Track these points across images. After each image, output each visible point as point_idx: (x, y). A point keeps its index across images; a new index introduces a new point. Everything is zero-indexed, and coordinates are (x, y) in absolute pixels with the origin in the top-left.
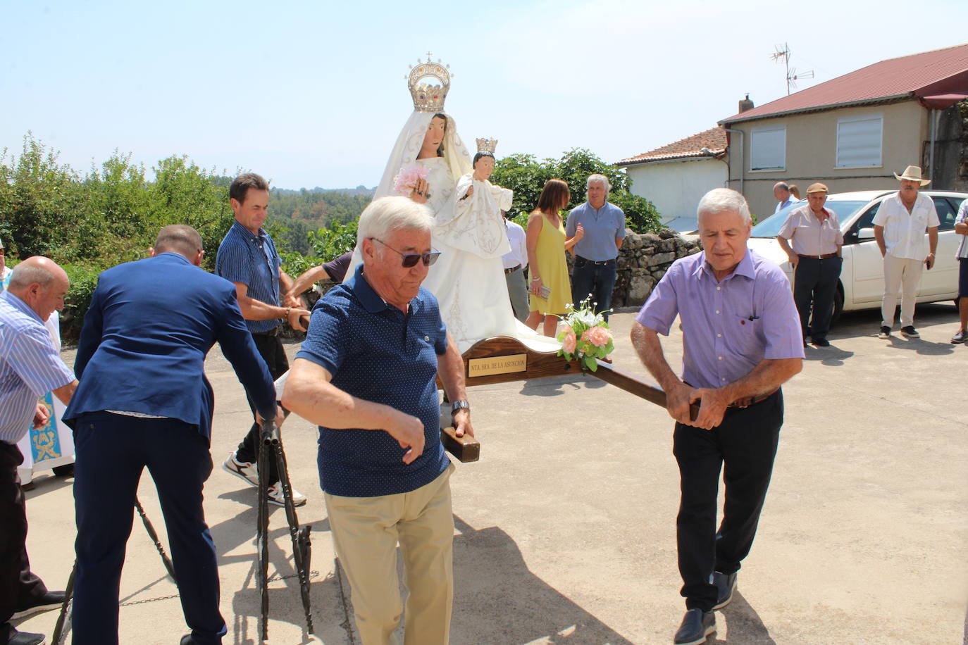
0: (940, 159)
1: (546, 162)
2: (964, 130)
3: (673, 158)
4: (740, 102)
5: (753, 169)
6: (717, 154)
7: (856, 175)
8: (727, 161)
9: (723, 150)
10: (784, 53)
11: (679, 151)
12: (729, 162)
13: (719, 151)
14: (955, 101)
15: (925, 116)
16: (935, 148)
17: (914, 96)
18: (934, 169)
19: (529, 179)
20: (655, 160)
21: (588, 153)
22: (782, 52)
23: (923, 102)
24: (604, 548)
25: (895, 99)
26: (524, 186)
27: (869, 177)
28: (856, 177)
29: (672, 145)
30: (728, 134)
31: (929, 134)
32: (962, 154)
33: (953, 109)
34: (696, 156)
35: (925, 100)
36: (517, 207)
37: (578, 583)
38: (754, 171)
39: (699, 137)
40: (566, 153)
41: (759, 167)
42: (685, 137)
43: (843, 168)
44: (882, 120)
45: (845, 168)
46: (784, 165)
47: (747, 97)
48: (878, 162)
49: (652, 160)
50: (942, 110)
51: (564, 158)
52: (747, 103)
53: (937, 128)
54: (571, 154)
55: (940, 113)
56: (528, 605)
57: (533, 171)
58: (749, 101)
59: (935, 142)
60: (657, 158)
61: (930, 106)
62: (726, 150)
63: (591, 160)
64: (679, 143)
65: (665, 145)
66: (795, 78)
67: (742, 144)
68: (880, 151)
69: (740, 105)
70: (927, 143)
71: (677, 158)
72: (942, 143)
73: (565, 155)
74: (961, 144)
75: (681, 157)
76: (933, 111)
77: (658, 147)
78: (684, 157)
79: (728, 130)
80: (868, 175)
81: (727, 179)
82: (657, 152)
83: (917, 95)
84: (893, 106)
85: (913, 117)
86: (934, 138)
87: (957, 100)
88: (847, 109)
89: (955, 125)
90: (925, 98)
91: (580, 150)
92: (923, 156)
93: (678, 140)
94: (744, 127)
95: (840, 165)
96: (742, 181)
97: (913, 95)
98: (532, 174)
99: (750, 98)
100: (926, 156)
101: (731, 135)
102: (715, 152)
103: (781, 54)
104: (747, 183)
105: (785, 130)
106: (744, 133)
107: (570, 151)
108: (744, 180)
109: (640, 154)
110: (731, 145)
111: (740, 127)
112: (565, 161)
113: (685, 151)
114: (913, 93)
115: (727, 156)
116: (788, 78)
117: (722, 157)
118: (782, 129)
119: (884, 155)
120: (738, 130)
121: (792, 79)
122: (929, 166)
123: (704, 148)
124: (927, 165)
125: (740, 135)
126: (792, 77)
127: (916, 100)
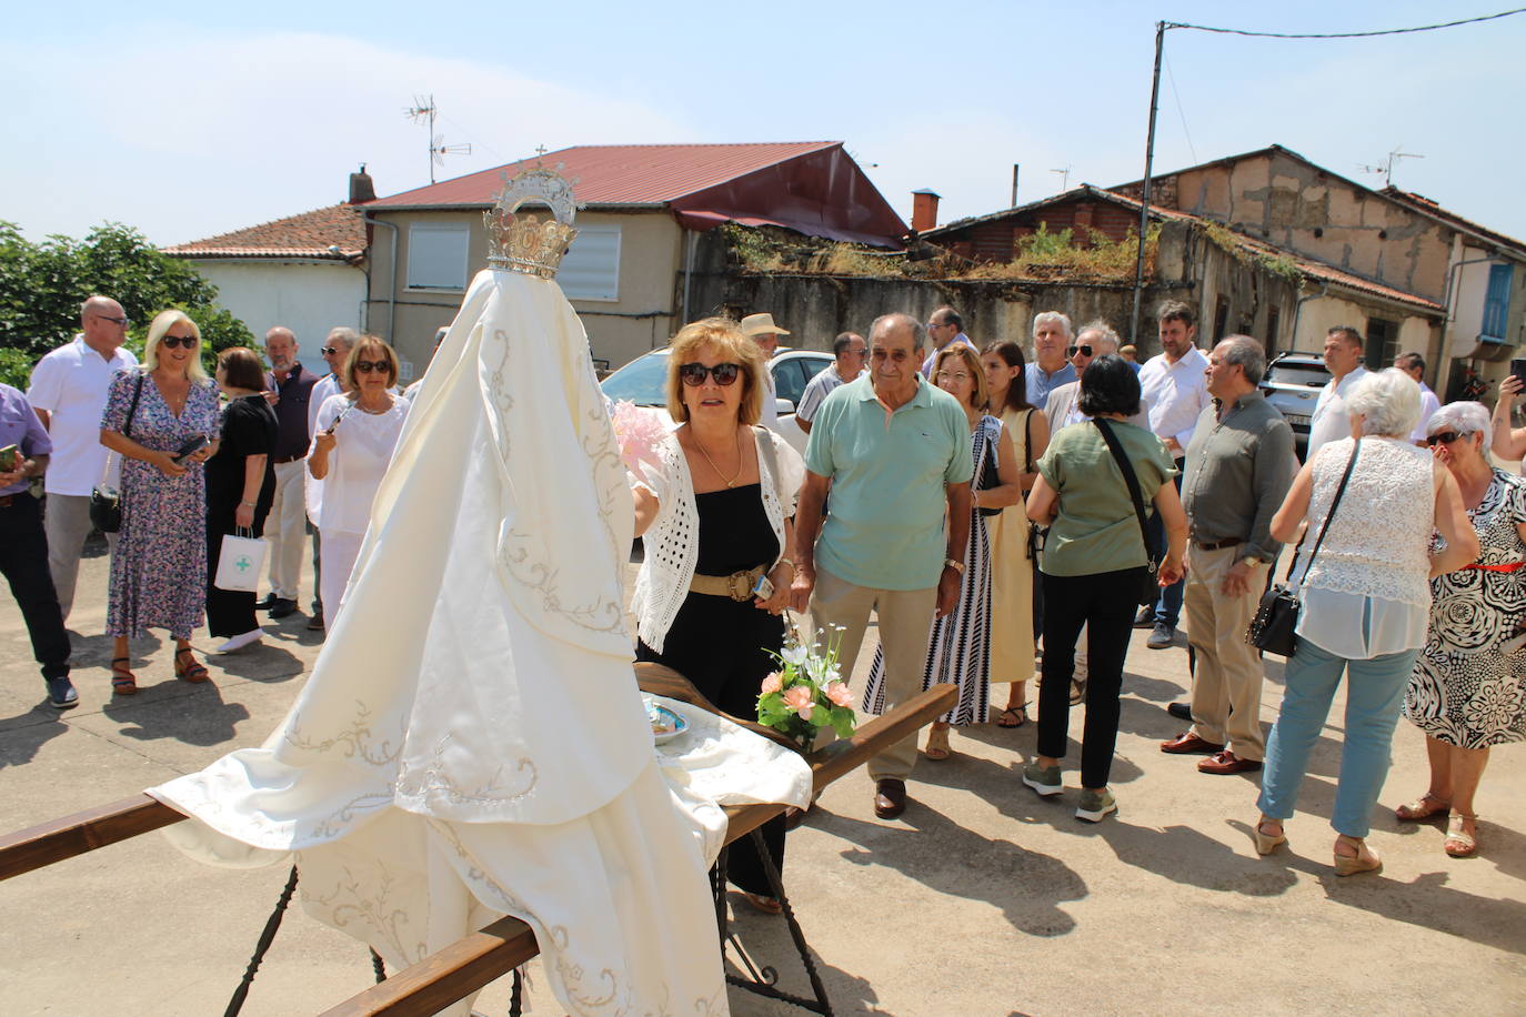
0: (697, 298)
1: (52, 240)
2: (729, 262)
3: (267, 256)
4: (353, 176)
5: (411, 287)
6: (351, 257)
8: (366, 270)
9: (360, 252)
10: (427, 110)
12: (370, 271)
13: (352, 253)
14: (718, 223)
15: (679, 239)
16: (691, 282)
17: (670, 209)
18: (689, 311)
19: (25, 269)
20: (231, 256)
21: (134, 235)
22: (424, 108)
23: (679, 219)
25: (642, 208)
26: (16, 281)
27: (599, 314)
29: (243, 232)
30: (370, 229)
31: (683, 261)
32: (727, 295)
33: (716, 232)
34: (312, 256)
35: (682, 215)
36: (7, 320)
38: (412, 290)
39: (289, 225)
40: (96, 229)
41: (421, 285)
42: (263, 221)
44: (620, 235)
47: (363, 169)
48: (613, 295)
49: (225, 256)
50: (701, 232)
51: (90, 239)
52: (362, 181)
53: (694, 256)
54: (104, 233)
55: (697, 235)
57: (32, 256)
58: (367, 176)
59: (692, 275)
60: (234, 252)
61: (686, 225)
62: (364, 251)
63: (137, 247)
64: (254, 229)
65: (231, 230)
66: (443, 151)
67: (394, 245)
68: (616, 278)
70: (680, 274)
71: (274, 256)
72: (701, 277)
73: (94, 233)
74: (725, 282)
75: (282, 256)
76: (690, 232)
77: (220, 233)
78: (289, 256)
79: (370, 221)
80: (597, 311)
81: (365, 299)
82: (220, 241)
83: (673, 207)
84: (638, 218)
85: (664, 235)
86: (690, 268)
87: (721, 222)
89: (718, 253)
90: (684, 212)
91: (117, 228)
92: (676, 291)
93: (252, 225)
94: (400, 220)
96: (392, 304)
97: (668, 206)
98: (28, 260)
100: (679, 292)
101: (376, 232)
102: (348, 254)
103: (422, 111)
104: (398, 305)
105: (468, 232)
106: (398, 229)
107: (102, 226)
108: (395, 302)
109: (187, 242)
110: (374, 246)
111: (390, 219)
112: (91, 245)
113: (268, 244)
114: (668, 204)
115: (367, 263)
116: (433, 150)
117: (361, 262)
118: (465, 230)
119: (620, 286)
120: (389, 223)
121: (439, 152)
122: (682, 307)
123: (332, 247)
124: (681, 304)
125: (390, 230)
126: (439, 149)
127: (670, 213)
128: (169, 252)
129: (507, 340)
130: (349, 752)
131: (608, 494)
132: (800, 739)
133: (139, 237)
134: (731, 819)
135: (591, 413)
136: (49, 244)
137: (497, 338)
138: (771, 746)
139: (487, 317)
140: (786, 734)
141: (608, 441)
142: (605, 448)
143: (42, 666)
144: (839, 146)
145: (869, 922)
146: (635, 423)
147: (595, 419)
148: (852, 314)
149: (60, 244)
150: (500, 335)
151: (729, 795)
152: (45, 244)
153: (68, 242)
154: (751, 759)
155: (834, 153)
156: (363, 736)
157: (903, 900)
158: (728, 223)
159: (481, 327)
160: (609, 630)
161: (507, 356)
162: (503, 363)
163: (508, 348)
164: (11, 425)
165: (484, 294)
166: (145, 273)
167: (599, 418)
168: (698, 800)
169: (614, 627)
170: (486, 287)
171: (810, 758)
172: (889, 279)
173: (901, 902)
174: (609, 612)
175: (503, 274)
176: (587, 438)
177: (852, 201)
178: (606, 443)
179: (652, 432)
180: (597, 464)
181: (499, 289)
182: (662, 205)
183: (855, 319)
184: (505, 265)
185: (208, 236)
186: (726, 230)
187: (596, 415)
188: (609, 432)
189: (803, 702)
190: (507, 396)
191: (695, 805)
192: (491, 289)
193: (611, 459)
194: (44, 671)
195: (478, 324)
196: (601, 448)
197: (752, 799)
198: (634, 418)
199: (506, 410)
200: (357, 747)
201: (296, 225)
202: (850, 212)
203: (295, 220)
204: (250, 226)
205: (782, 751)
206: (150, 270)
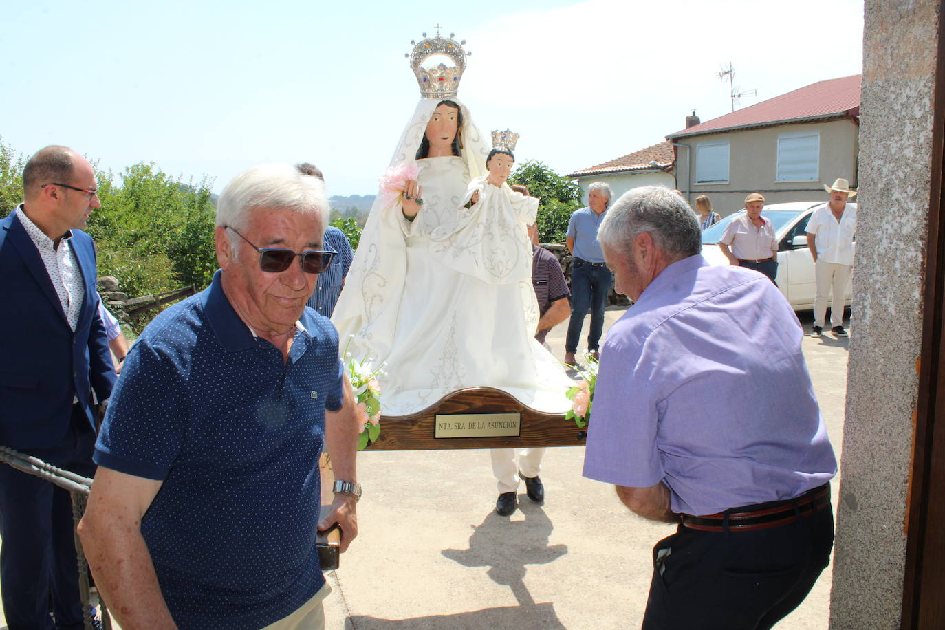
3: (623, 170)
4: (687, 118)
5: (699, 182)
6: (665, 167)
7: (796, 188)
8: (674, 174)
9: (671, 163)
10: (728, 72)
11: (629, 164)
12: (676, 174)
13: (667, 164)
17: (849, 116)
20: (606, 172)
21: (542, 165)
23: (856, 120)
24: (560, 512)
25: (830, 117)
27: (807, 190)
28: (795, 190)
29: (622, 158)
30: (676, 148)
34: (645, 168)
37: (538, 540)
38: (701, 184)
39: (648, 151)
41: (705, 180)
42: (634, 151)
43: (782, 182)
44: (819, 137)
45: (785, 181)
46: (727, 177)
47: (694, 113)
48: (816, 177)
49: (603, 172)
52: (693, 119)
54: (526, 166)
56: (493, 557)
58: (696, 117)
60: (607, 170)
62: (673, 163)
64: (628, 156)
65: (617, 157)
66: (739, 96)
67: (688, 158)
68: (817, 166)
69: (687, 121)
71: (626, 170)
73: (520, 166)
75: (630, 170)
78: (634, 169)
79: (675, 145)
80: (805, 188)
82: (608, 164)
84: (829, 124)
85: (847, 134)
88: (786, 127)
91: (534, 162)
92: (856, 171)
93: (628, 153)
94: (691, 142)
95: (780, 179)
97: (847, 114)
99: (696, 115)
101: (678, 149)
102: (663, 165)
103: (726, 73)
104: (692, 194)
105: (729, 145)
106: (690, 147)
108: (690, 192)
109: (591, 167)
110: (678, 159)
111: (686, 142)
112: (520, 172)
114: (847, 112)
115: (675, 169)
116: (733, 96)
117: (669, 170)
118: (726, 144)
119: (820, 170)
120: (684, 144)
121: (736, 96)
123: (651, 162)
125: (686, 150)
126: (736, 95)
127: (850, 119)
133: (545, 166)
166: (545, 186)
182: (842, 114)
185: (603, 162)
201: (651, 151)
203: (653, 148)
204: (627, 154)
206: (548, 184)
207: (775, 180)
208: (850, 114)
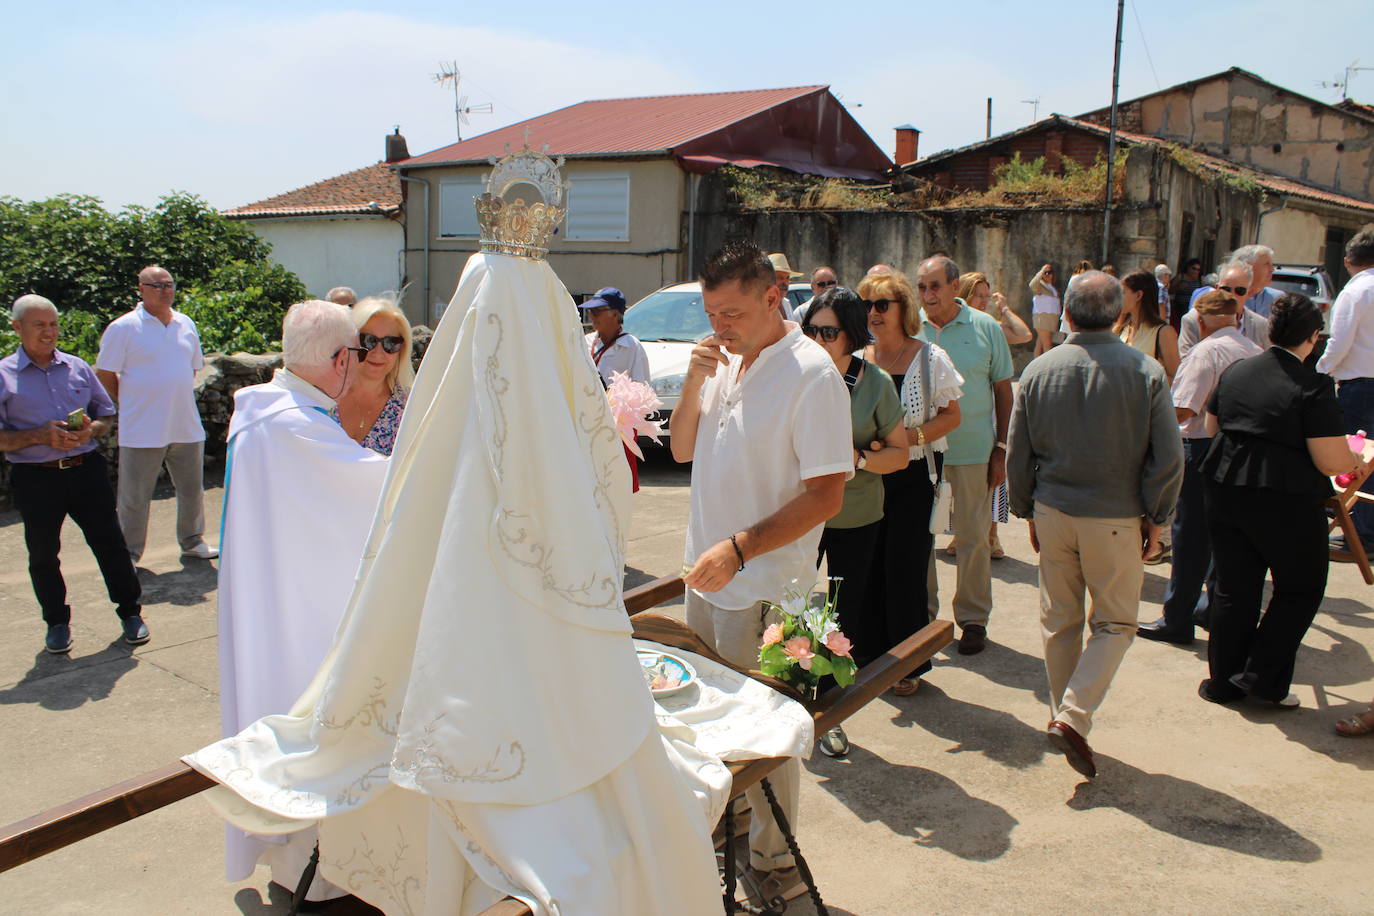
0: (701, 236)
1: (128, 210)
2: (728, 201)
3: (315, 213)
4: (388, 138)
5: (443, 236)
6: (388, 211)
7: (592, 250)
8: (402, 222)
9: (396, 206)
10: (452, 74)
11: (307, 205)
12: (406, 223)
13: (390, 208)
14: (717, 166)
15: (682, 182)
16: (695, 221)
17: (673, 155)
18: (694, 247)
19: (105, 237)
20: (284, 215)
21: (197, 201)
22: (449, 73)
23: (681, 162)
25: (647, 155)
26: (98, 247)
27: (612, 253)
28: (593, 253)
29: (294, 193)
30: (404, 185)
31: (686, 202)
32: (728, 232)
33: (716, 174)
34: (355, 212)
35: (685, 160)
36: (92, 282)
38: (444, 238)
39: (334, 183)
40: (164, 198)
41: (452, 233)
42: (311, 183)
43: (574, 240)
44: (629, 181)
47: (397, 131)
48: (624, 235)
49: (278, 215)
50: (702, 174)
51: (160, 207)
52: (397, 139)
53: (696, 197)
54: (172, 201)
55: (699, 178)
57: (110, 225)
58: (400, 137)
59: (695, 214)
60: (286, 212)
61: (688, 169)
62: (400, 205)
63: (201, 212)
64: (303, 190)
65: (283, 192)
66: (468, 111)
67: (426, 199)
68: (627, 220)
69: (387, 141)
70: (685, 214)
71: (321, 213)
72: (703, 216)
73: (163, 202)
74: (726, 219)
75: (328, 213)
76: (692, 175)
77: (273, 195)
78: (334, 213)
79: (406, 179)
80: (611, 250)
81: (403, 248)
84: (642, 164)
85: (669, 178)
86: (693, 208)
87: (718, 166)
89: (718, 193)
90: (686, 158)
91: (182, 196)
92: (681, 230)
93: (302, 186)
94: (431, 176)
95: (571, 236)
96: (426, 252)
97: (672, 153)
98: (108, 229)
100: (683, 231)
101: (410, 186)
102: (385, 208)
103: (447, 76)
104: (433, 254)
106: (429, 184)
107: (170, 195)
108: (430, 250)
109: (246, 205)
110: (408, 201)
111: (423, 176)
112: (161, 212)
113: (316, 203)
114: (672, 151)
115: (403, 216)
116: (458, 111)
117: (398, 215)
119: (631, 228)
120: (421, 179)
121: (464, 112)
122: (688, 244)
123: (372, 203)
124: (686, 242)
125: (423, 186)
126: (464, 110)
127: (673, 159)
128: (230, 214)
129: (500, 323)
130: (366, 721)
131: (605, 468)
132: (801, 687)
133: (202, 203)
134: (735, 776)
135: (586, 390)
136: (125, 213)
137: (491, 322)
138: (773, 695)
139: (479, 300)
140: (787, 682)
141: (604, 416)
142: (600, 423)
143: (117, 605)
144: (826, 90)
145: (872, 842)
146: (627, 396)
147: (589, 395)
148: (843, 244)
149: (134, 213)
150: (493, 318)
151: (732, 752)
152: (121, 214)
153: (141, 211)
154: (754, 709)
155: (821, 96)
156: (379, 707)
157: (904, 818)
158: (726, 165)
159: (474, 312)
160: (604, 606)
161: (501, 339)
162: (498, 347)
163: (501, 331)
164: (78, 392)
165: (476, 277)
166: (208, 234)
167: (594, 394)
168: (703, 759)
169: (610, 602)
170: (478, 271)
171: (811, 708)
172: (875, 211)
173: (902, 821)
174: (604, 588)
175: (494, 257)
176: (583, 414)
177: (839, 139)
178: (601, 418)
179: (645, 402)
180: (593, 438)
181: (490, 272)
182: (666, 152)
183: (846, 249)
184: (496, 249)
185: (264, 198)
186: (725, 171)
187: (591, 391)
188: (604, 407)
189: (803, 651)
190: (503, 379)
191: (700, 764)
192: (483, 273)
193: (608, 433)
194: (119, 611)
195: (471, 309)
196: (597, 422)
197: (755, 754)
198: (626, 391)
199: (502, 393)
200: (373, 715)
201: (340, 184)
202: (838, 149)
203: (339, 180)
205: (784, 700)
206: (212, 232)
207: (565, 237)
208: (675, 153)
